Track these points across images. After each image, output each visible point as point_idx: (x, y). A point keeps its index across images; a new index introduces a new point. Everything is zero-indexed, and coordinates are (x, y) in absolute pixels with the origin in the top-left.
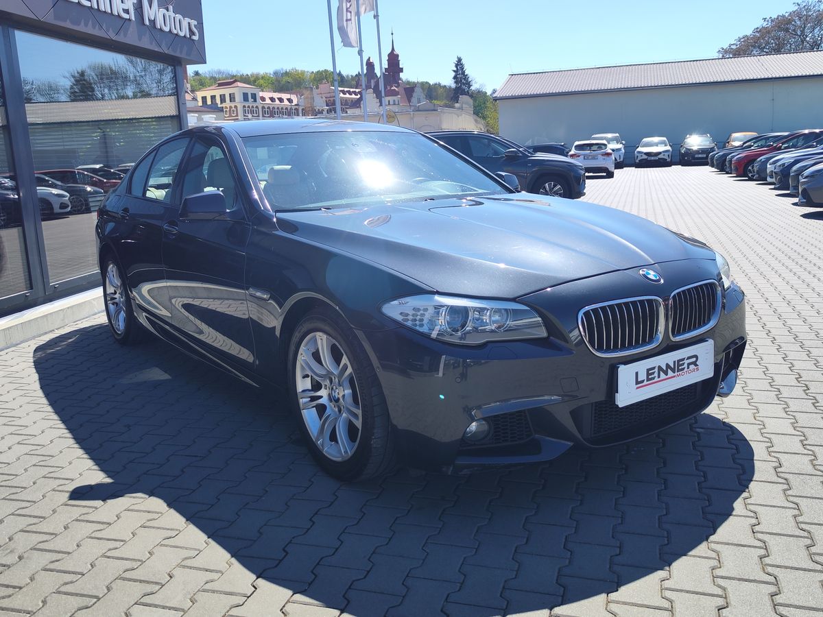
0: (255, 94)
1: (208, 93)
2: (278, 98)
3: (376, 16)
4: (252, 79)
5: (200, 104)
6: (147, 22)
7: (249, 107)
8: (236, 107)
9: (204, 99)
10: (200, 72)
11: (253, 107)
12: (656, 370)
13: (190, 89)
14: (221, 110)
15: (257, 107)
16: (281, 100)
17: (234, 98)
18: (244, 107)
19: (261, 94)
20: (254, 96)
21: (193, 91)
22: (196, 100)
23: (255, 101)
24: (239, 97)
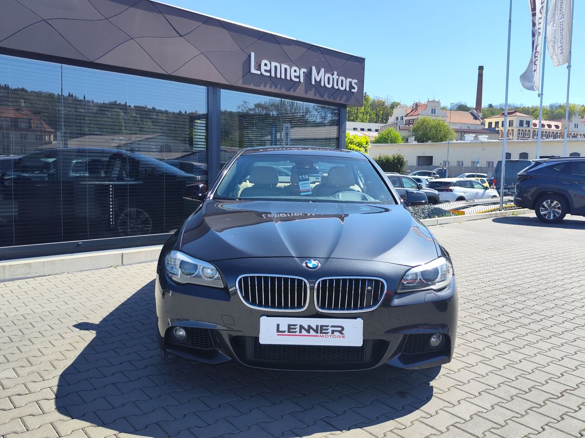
0: (529, 122)
1: (493, 120)
2: (547, 125)
3: (569, 67)
4: (531, 111)
5: (487, 127)
6: (313, 83)
7: (522, 130)
8: (513, 130)
9: (490, 124)
10: (493, 105)
11: (526, 131)
12: (298, 327)
13: (481, 116)
14: (498, 132)
15: (529, 131)
16: (549, 126)
17: (513, 124)
18: (519, 130)
19: (534, 121)
20: (528, 123)
21: (483, 119)
22: (484, 125)
23: (529, 126)
24: (516, 123)
